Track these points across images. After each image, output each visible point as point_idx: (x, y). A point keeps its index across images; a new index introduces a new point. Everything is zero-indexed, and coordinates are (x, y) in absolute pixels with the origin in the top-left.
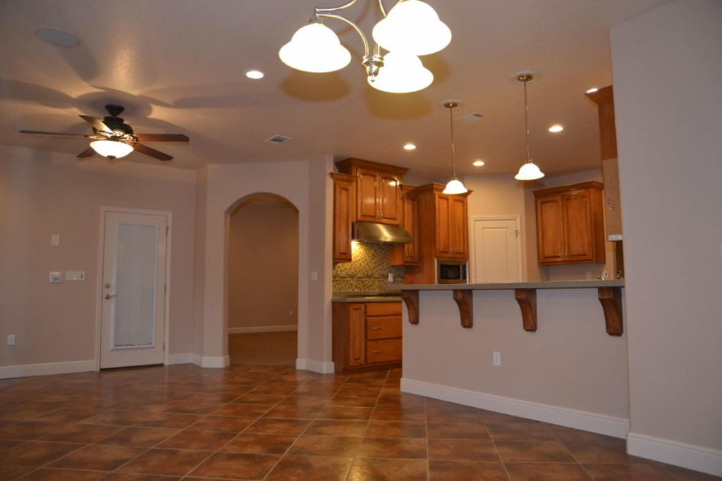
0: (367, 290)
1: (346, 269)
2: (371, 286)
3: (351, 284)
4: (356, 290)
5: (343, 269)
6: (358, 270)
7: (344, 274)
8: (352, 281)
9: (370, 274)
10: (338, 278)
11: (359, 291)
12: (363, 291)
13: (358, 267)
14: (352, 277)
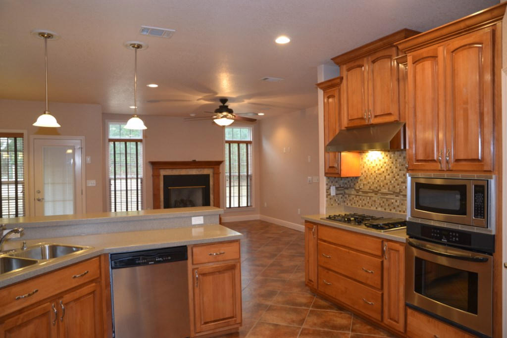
0: (393, 211)
1: (368, 183)
2: (398, 206)
3: (375, 201)
4: (379, 209)
5: (365, 183)
6: (382, 184)
7: (366, 188)
8: (375, 197)
9: (398, 191)
10: (360, 193)
11: (383, 210)
12: (388, 211)
13: (382, 181)
14: (376, 192)
